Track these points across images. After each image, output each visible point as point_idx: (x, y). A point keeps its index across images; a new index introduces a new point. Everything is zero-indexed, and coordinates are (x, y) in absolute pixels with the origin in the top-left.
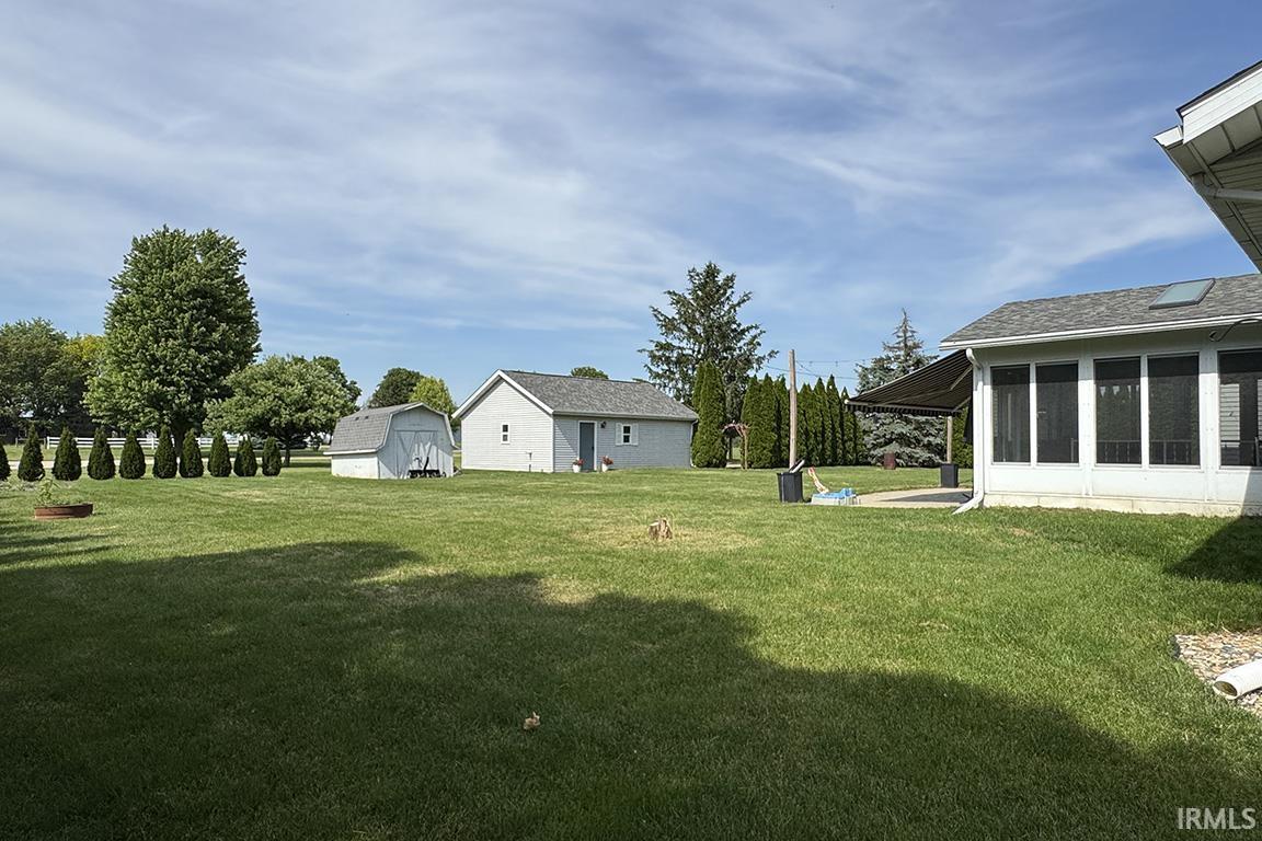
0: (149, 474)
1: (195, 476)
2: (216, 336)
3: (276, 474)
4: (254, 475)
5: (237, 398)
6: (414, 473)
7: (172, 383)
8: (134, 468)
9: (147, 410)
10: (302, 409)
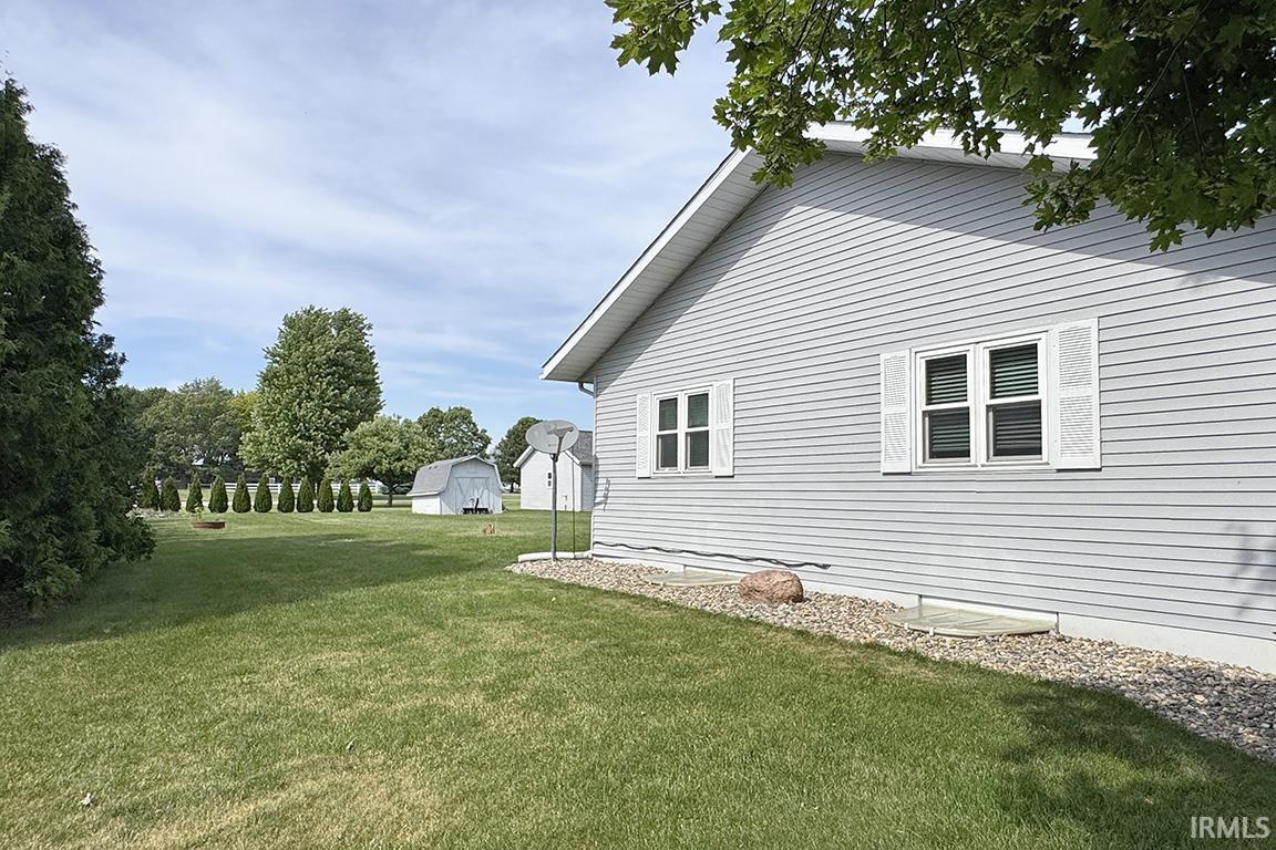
0: (274, 509)
1: (307, 511)
2: (346, 397)
3: (368, 510)
4: (351, 510)
5: (351, 450)
6: (466, 511)
7: (309, 438)
8: (264, 505)
9: (288, 461)
10: (399, 460)
